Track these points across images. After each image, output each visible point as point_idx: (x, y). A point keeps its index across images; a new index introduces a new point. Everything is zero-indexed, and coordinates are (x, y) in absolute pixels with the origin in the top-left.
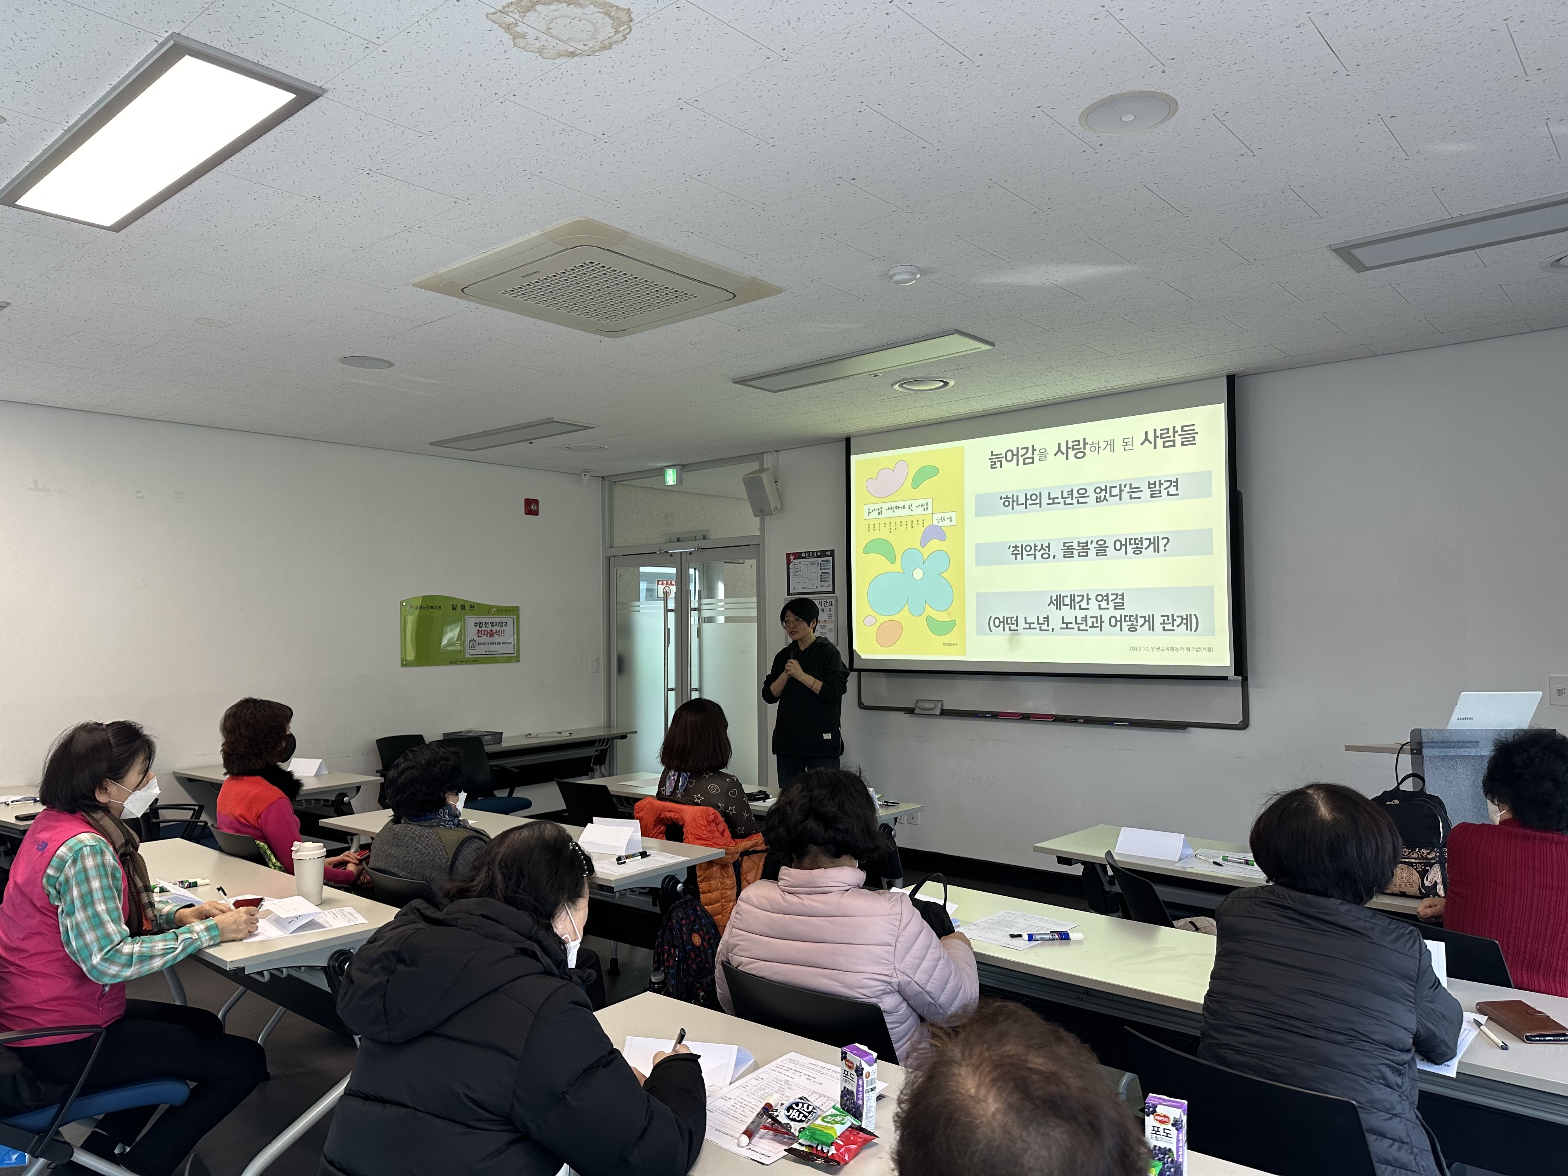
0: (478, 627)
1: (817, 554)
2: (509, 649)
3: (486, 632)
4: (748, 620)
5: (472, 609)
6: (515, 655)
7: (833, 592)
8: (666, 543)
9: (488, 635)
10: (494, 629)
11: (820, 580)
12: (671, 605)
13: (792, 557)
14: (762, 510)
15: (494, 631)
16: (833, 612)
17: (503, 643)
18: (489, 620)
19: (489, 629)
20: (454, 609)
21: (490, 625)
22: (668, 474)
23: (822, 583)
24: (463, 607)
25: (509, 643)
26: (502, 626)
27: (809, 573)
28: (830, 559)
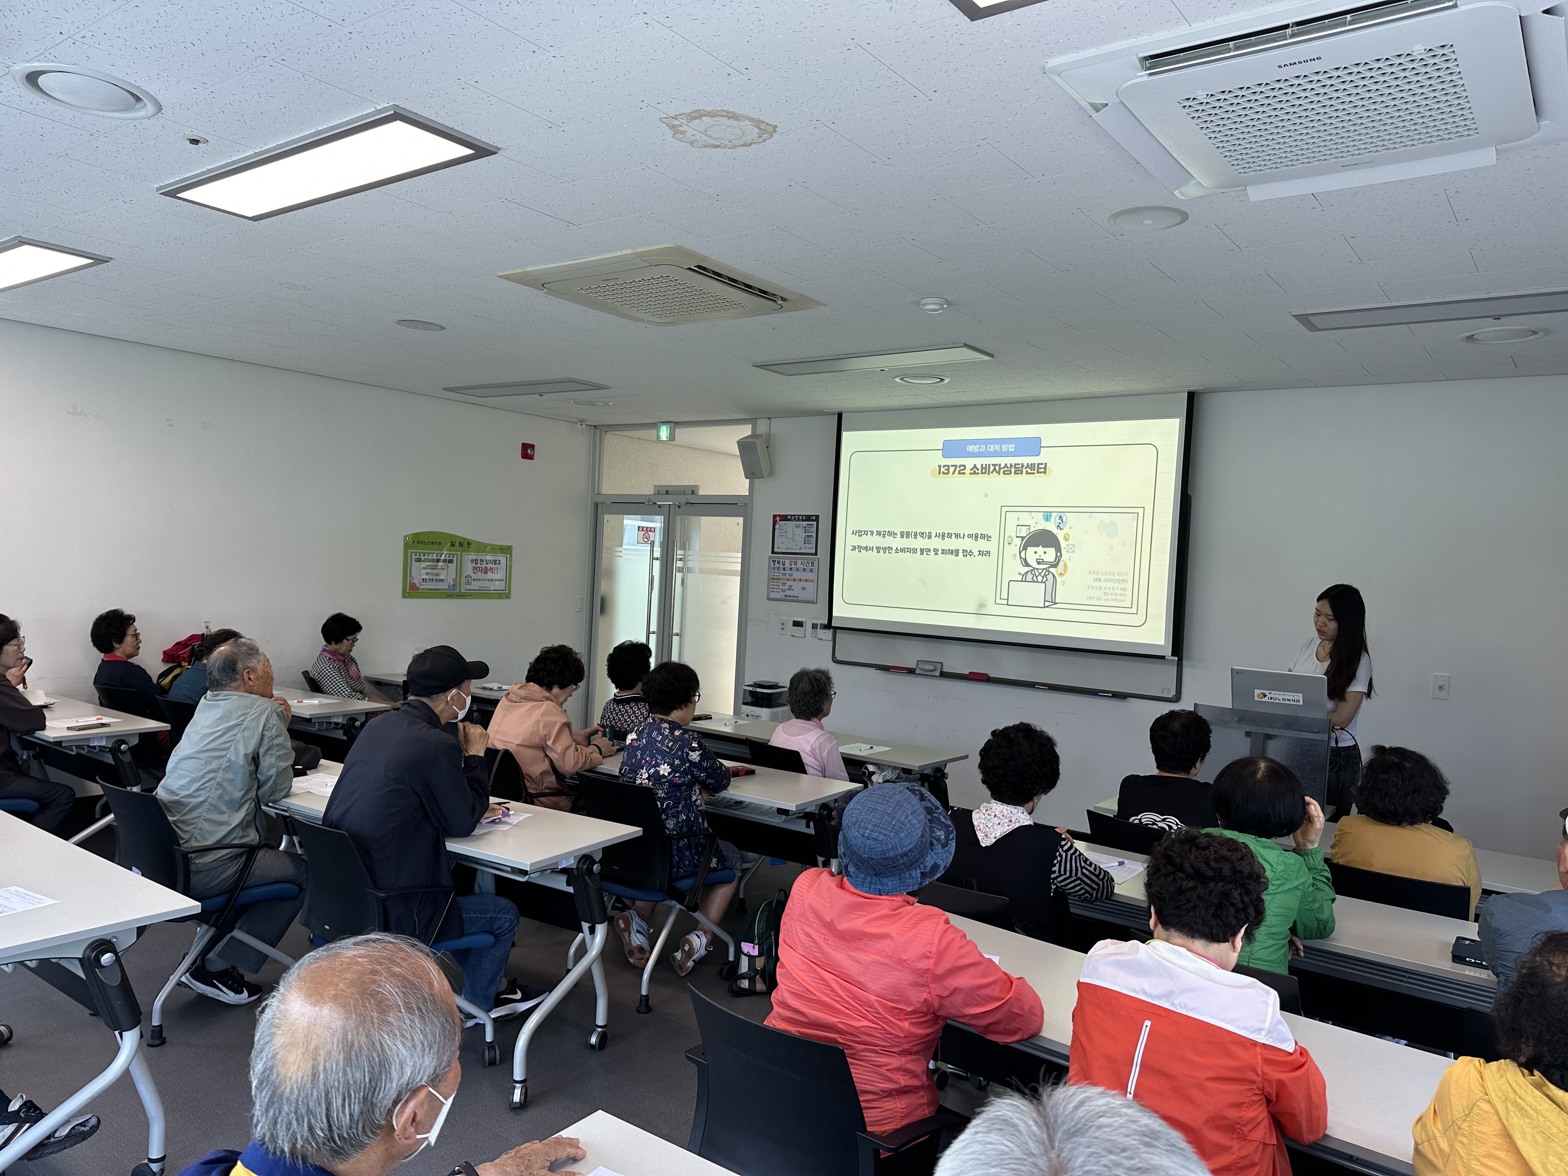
0: (474, 563)
1: (802, 517)
2: (502, 586)
3: (481, 569)
4: (732, 573)
5: (469, 546)
7: (816, 554)
8: (653, 495)
9: (483, 571)
10: (490, 566)
11: (803, 542)
12: (657, 554)
13: (778, 518)
14: (753, 473)
15: (488, 568)
16: (814, 573)
17: (496, 580)
18: (485, 558)
19: (484, 566)
20: (453, 545)
21: (485, 563)
22: (662, 429)
23: (806, 545)
24: (461, 544)
25: (502, 580)
26: (495, 564)
27: (794, 534)
28: (815, 523)
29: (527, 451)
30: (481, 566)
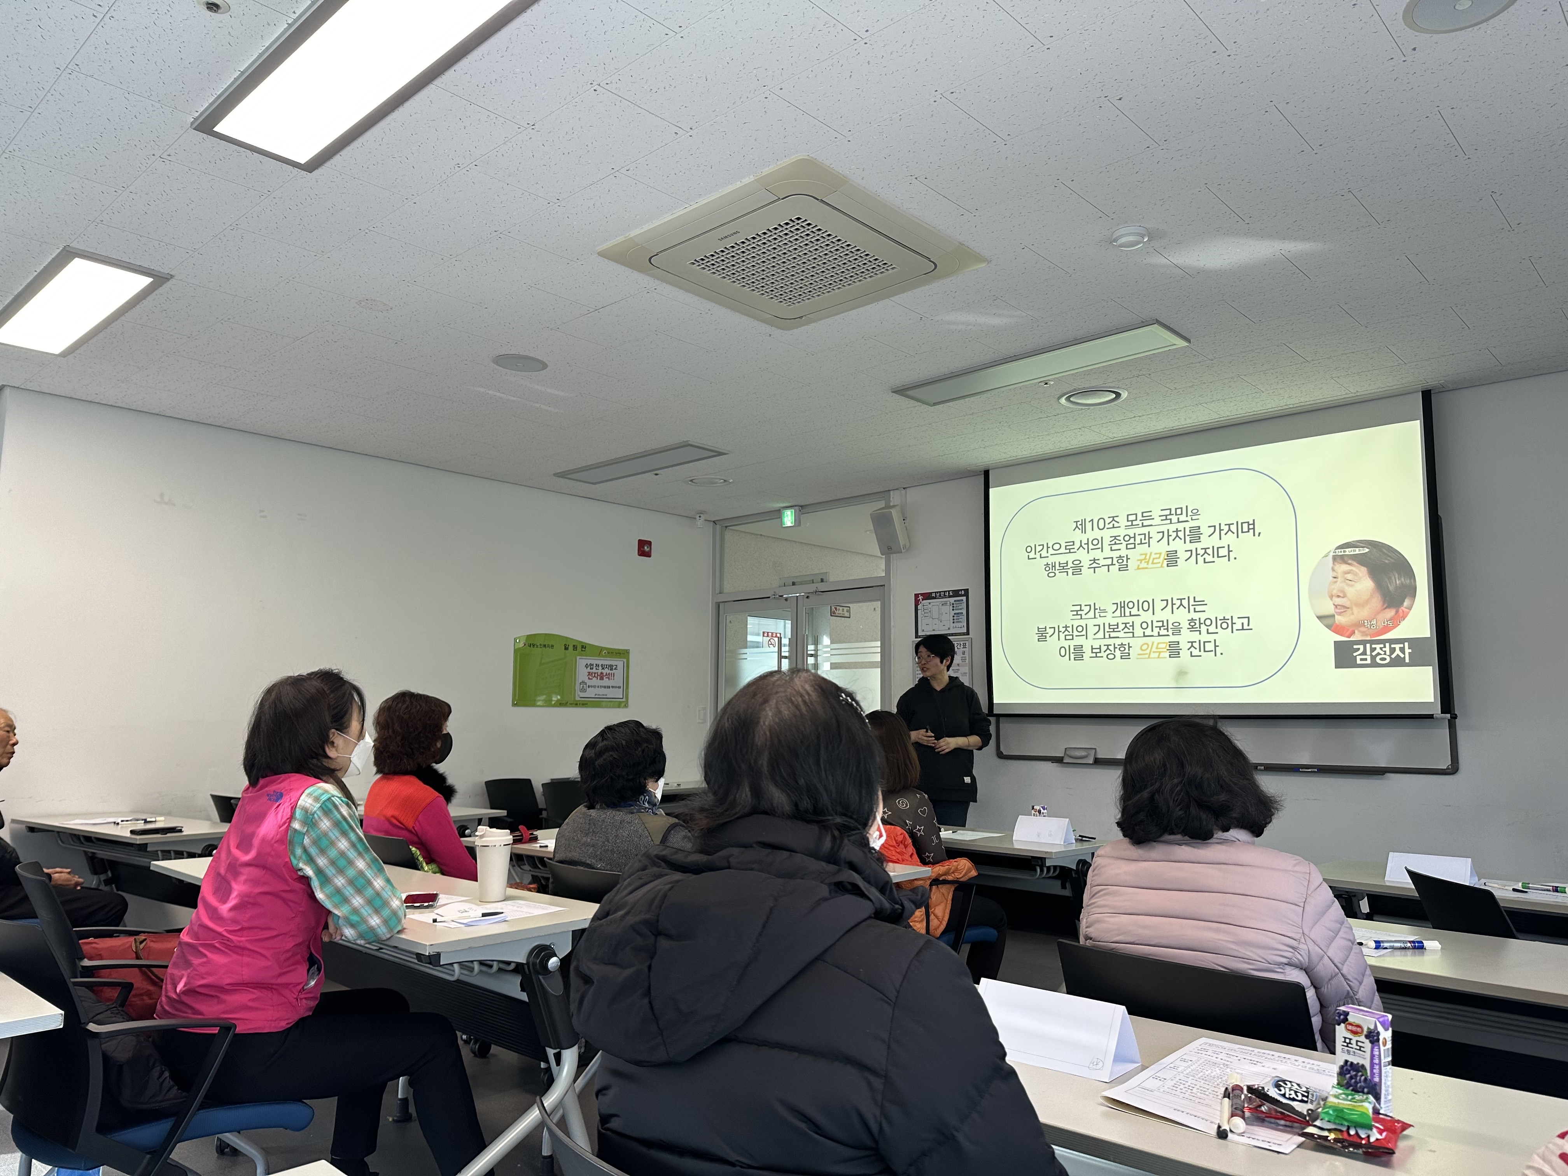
0: (589, 668)
1: (949, 593)
2: (618, 693)
3: (596, 675)
4: (871, 665)
5: (583, 649)
6: (624, 700)
7: (968, 633)
8: (779, 587)
9: (599, 677)
10: (606, 671)
11: (952, 621)
12: (785, 651)
13: (921, 598)
14: (889, 548)
15: (605, 674)
16: (967, 655)
17: (613, 687)
18: (600, 663)
19: (600, 671)
20: (566, 648)
21: (600, 668)
22: (785, 515)
23: (955, 625)
24: (575, 648)
25: (619, 687)
26: (611, 669)
27: (940, 614)
28: (964, 598)
29: (643, 547)
30: (596, 671)
